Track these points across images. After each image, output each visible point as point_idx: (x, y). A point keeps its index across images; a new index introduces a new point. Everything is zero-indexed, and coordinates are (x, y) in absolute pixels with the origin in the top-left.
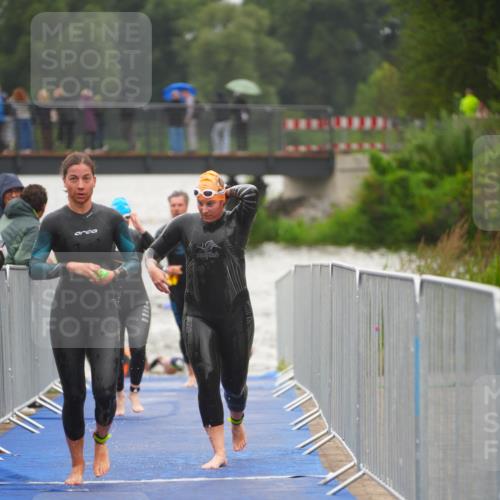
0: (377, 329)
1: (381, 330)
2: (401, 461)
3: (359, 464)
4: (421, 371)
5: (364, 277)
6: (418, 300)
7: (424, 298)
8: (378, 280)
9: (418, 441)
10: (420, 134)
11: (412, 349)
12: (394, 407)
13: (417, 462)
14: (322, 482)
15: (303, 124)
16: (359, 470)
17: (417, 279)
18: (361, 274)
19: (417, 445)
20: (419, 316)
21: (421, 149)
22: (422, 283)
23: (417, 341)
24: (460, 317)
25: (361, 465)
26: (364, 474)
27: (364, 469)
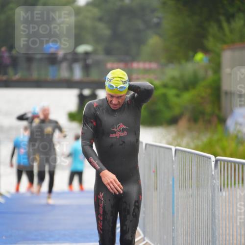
0: (154, 172)
1: (155, 172)
2: (165, 237)
3: (144, 236)
4: (175, 193)
5: (147, 146)
6: (174, 159)
7: (177, 157)
9: (173, 228)
11: (171, 183)
12: (162, 210)
13: (173, 238)
16: (144, 240)
17: (173, 149)
18: (146, 145)
19: (173, 230)
20: (174, 166)
22: (176, 150)
23: (173, 179)
24: (194, 168)
25: (145, 238)
26: (147, 243)
27: (147, 240)
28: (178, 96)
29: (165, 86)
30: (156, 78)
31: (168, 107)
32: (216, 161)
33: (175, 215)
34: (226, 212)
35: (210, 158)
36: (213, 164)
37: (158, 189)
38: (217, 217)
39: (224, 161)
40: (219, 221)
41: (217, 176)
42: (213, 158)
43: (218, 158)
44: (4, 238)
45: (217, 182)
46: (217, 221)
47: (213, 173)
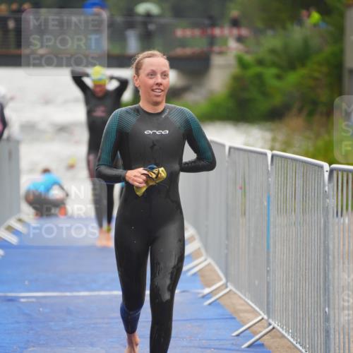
0: (241, 188)
1: (243, 188)
2: (257, 283)
3: (227, 282)
4: (272, 219)
5: (232, 150)
6: (269, 169)
7: (274, 167)
8: (241, 153)
9: (268, 269)
10: (272, 41)
11: (266, 204)
12: (252, 244)
13: (268, 283)
14: (200, 295)
15: (188, 33)
16: (227, 287)
17: (269, 154)
18: (230, 148)
19: (268, 272)
20: (270, 179)
21: (273, 51)
22: (273, 156)
23: (269, 198)
24: (299, 182)
25: (229, 284)
26: (230, 291)
27: (230, 287)
28: (279, 77)
29: (260, 62)
30: (247, 52)
31: (265, 94)
32: (331, 171)
33: (271, 250)
34: (344, 245)
35: (322, 167)
36: (326, 175)
37: (247, 213)
38: (331, 252)
39: (343, 171)
40: (334, 258)
41: (332, 193)
42: (326, 166)
43: (334, 166)
44: (26, 283)
45: (331, 202)
46: (331, 258)
47: (327, 189)
